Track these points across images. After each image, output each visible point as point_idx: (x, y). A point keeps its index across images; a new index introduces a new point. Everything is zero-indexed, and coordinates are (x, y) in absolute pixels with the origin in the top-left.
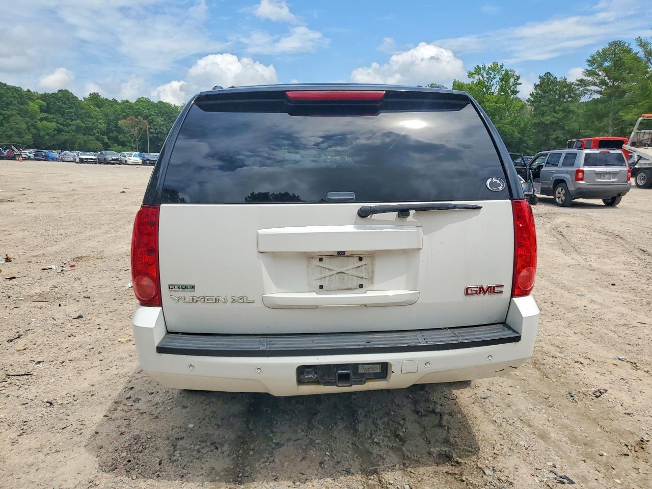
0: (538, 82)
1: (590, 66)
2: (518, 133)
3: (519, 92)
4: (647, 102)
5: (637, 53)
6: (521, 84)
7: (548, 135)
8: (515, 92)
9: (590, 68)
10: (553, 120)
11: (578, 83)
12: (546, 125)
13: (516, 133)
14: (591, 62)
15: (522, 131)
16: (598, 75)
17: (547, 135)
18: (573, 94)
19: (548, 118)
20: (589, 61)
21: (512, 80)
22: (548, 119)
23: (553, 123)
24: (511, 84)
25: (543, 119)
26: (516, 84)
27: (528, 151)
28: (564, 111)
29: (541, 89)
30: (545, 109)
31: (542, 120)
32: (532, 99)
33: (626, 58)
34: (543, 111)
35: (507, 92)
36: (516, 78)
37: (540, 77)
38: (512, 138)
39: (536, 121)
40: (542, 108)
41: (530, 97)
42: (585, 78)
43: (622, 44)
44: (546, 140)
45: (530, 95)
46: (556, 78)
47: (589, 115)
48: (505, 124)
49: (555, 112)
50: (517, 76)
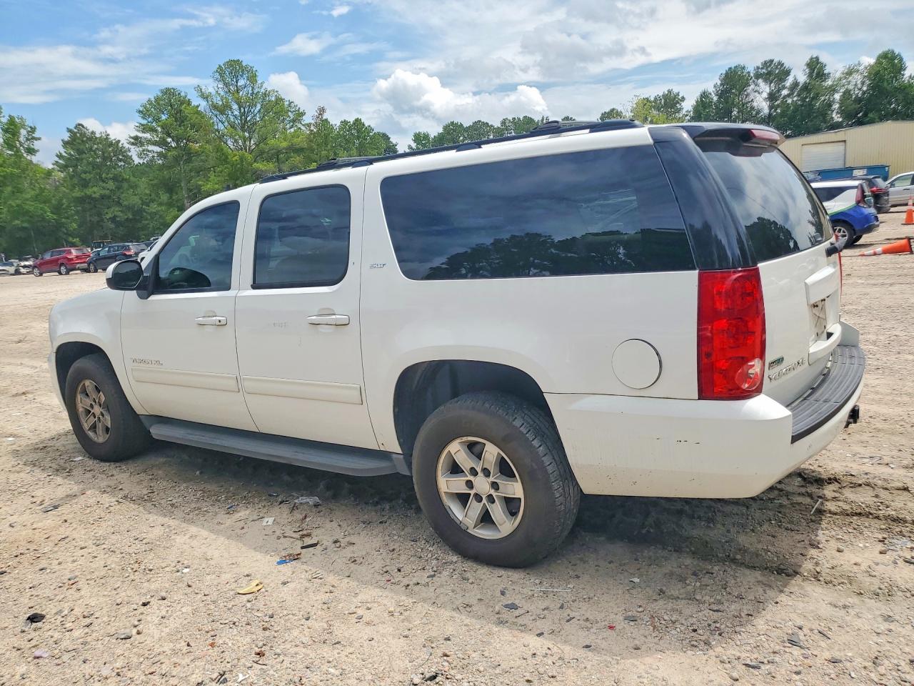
0: (66, 137)
1: (143, 118)
2: (52, 213)
3: (38, 151)
4: (226, 168)
5: (198, 106)
6: (39, 139)
7: (101, 214)
8: (31, 151)
9: (144, 122)
10: (103, 192)
11: (132, 141)
12: (95, 200)
13: (48, 214)
14: (144, 113)
15: (57, 209)
16: (156, 131)
17: (99, 214)
18: (123, 156)
19: (95, 189)
20: (140, 112)
21: (23, 132)
22: (95, 191)
23: (103, 197)
24: (22, 139)
25: (89, 191)
26: (32, 139)
27: (70, 239)
28: (115, 179)
29: (74, 147)
30: (87, 176)
31: (88, 193)
32: (61, 161)
33: (187, 111)
34: (85, 179)
35: (18, 150)
36: (29, 129)
37: (69, 130)
38: (44, 219)
39: (77, 193)
40: (83, 176)
41: (57, 159)
42: (140, 135)
43: (177, 93)
44: (98, 222)
45: (57, 156)
46: (93, 133)
47: (156, 185)
48: (27, 200)
49: (103, 181)
50: (31, 127)
